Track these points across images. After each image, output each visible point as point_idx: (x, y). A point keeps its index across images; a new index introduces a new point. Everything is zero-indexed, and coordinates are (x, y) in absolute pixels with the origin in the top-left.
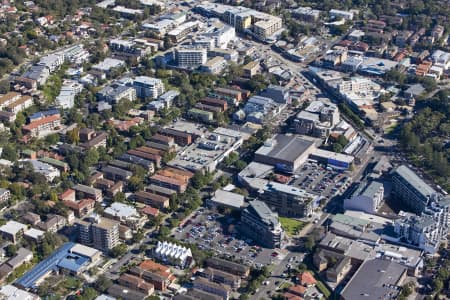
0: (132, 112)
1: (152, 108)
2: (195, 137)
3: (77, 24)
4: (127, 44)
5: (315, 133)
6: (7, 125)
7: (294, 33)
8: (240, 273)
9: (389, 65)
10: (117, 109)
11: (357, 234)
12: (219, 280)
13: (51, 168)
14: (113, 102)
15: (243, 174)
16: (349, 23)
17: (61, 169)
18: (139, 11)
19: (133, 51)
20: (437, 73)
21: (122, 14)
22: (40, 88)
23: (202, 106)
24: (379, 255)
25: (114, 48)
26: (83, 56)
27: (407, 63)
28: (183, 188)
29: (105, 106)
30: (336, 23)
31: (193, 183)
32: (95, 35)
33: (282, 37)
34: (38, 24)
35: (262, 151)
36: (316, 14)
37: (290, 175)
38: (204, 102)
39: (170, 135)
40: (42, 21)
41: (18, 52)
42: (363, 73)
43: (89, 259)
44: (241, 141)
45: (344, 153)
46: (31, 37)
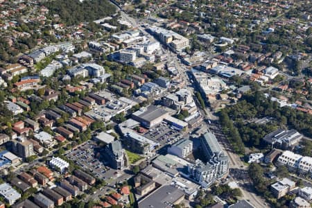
0: (81, 83)
1: (92, 82)
2: (107, 100)
3: (76, 30)
4: (98, 45)
5: (173, 107)
6: (6, 81)
7: (194, 48)
8: (88, 182)
9: (239, 72)
10: (74, 80)
11: (166, 169)
12: (75, 184)
13: (19, 108)
14: (72, 76)
15: (121, 125)
16: (229, 45)
17: (25, 109)
18: (115, 28)
19: (100, 49)
20: (263, 80)
21: (106, 28)
22: (35, 63)
23: (120, 83)
24: (173, 183)
25: (90, 46)
26: (71, 48)
27: (249, 72)
28: (84, 128)
29: (67, 77)
30: (221, 45)
31: (91, 127)
32: (83, 38)
33: (185, 50)
34: (53, 28)
35: (137, 114)
36: (212, 39)
37: (148, 129)
38: (122, 82)
39: (94, 98)
40: (56, 26)
41: (33, 42)
42: (220, 75)
43: (11, 162)
44: (131, 106)
45: (184, 121)
46: (45, 34)
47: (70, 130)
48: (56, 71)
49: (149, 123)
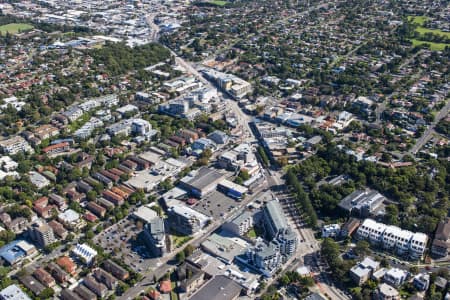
0: (123, 143)
1: (136, 142)
2: (151, 164)
3: (122, 80)
4: (146, 95)
5: (230, 168)
6: (33, 146)
7: (257, 93)
8: (118, 276)
9: (307, 119)
10: (115, 141)
11: (219, 253)
12: (102, 280)
13: (45, 179)
14: (112, 135)
15: (166, 196)
16: (296, 88)
17: (51, 180)
18: (167, 75)
19: (147, 100)
20: (336, 128)
21: (157, 75)
22: (70, 123)
23: (168, 141)
24: (227, 274)
25: (138, 98)
26: (113, 100)
27: (320, 119)
28: (121, 202)
29: (106, 137)
30: (288, 88)
31: (129, 200)
32: (129, 88)
33: (247, 97)
34: (96, 79)
35: (185, 180)
36: (276, 81)
37: (199, 199)
38: (171, 140)
39: (135, 161)
40: (99, 77)
41: (71, 97)
42: (287, 124)
43: (26, 254)
44: (179, 170)
45: (243, 185)
46: (87, 87)
47: (102, 205)
48: (95, 131)
49: (200, 191)
